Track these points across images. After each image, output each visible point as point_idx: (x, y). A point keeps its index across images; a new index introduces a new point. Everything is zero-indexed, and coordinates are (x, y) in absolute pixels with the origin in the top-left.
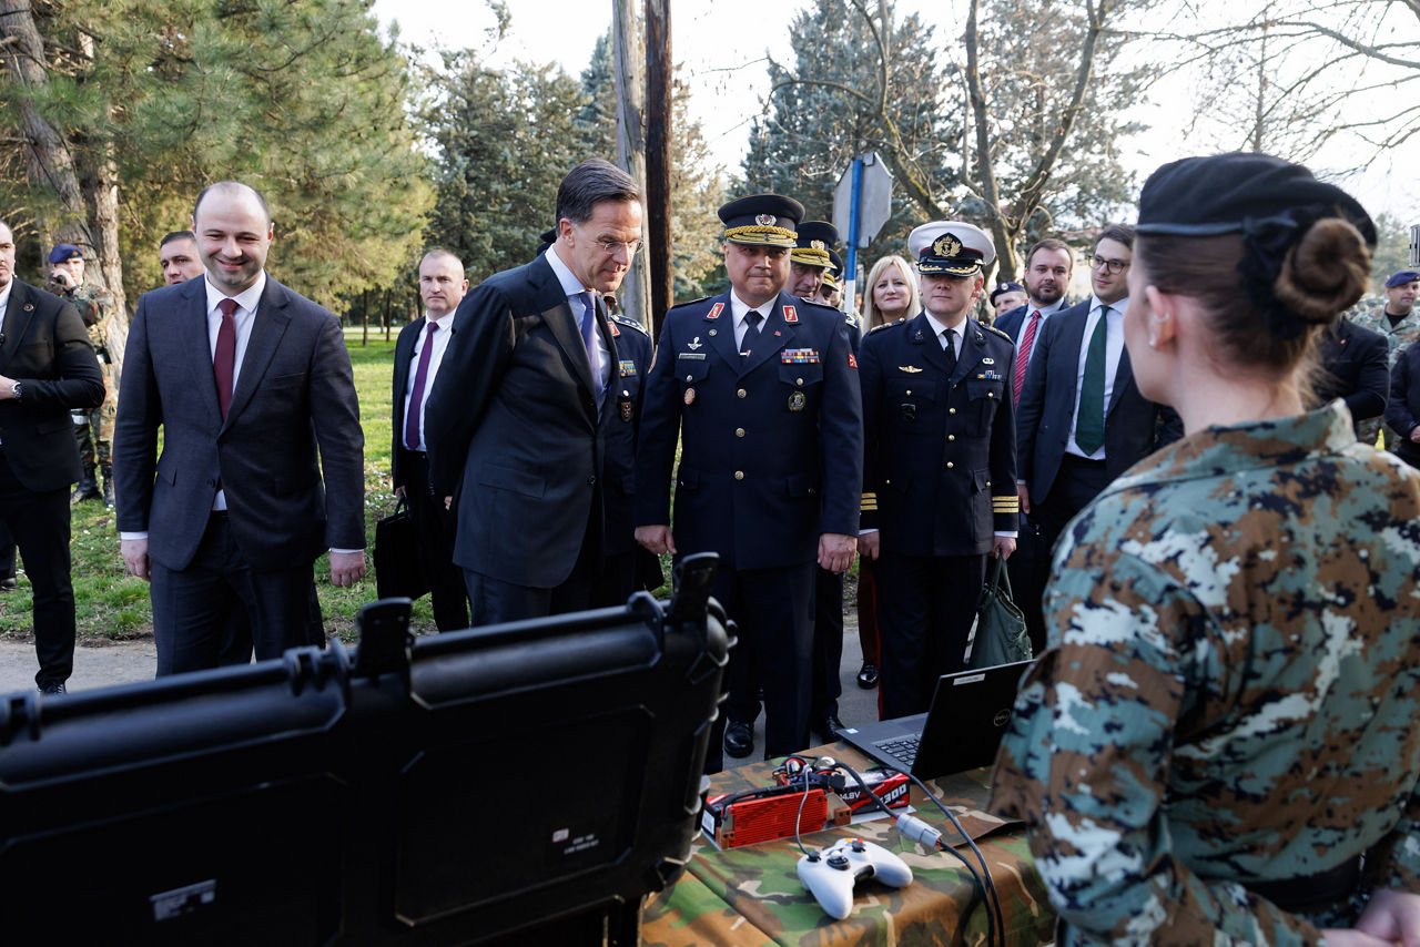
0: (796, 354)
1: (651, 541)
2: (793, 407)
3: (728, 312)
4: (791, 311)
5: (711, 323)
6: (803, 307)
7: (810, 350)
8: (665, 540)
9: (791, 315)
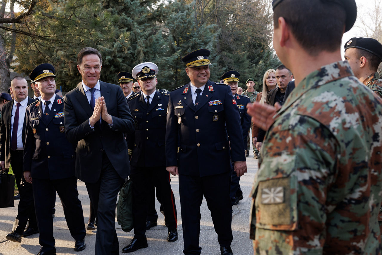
0: (214, 102)
1: (171, 171)
2: (214, 120)
3: (190, 91)
4: (211, 87)
5: (185, 95)
6: (215, 86)
7: (218, 100)
8: (175, 171)
9: (211, 89)
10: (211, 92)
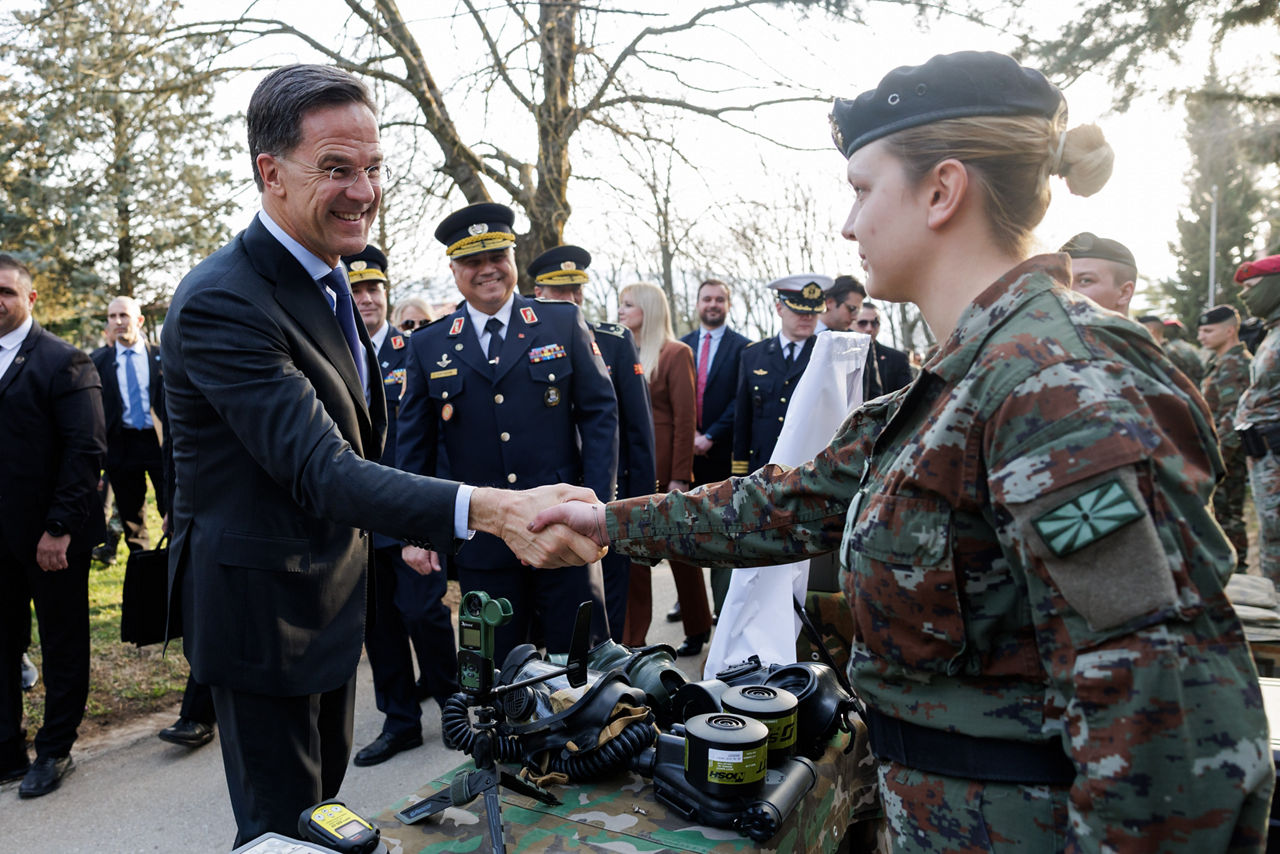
0: (543, 352)
2: (550, 403)
3: (469, 325)
4: (529, 313)
6: (539, 307)
9: (529, 316)
10: (533, 326)
